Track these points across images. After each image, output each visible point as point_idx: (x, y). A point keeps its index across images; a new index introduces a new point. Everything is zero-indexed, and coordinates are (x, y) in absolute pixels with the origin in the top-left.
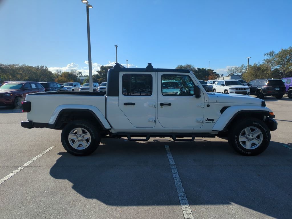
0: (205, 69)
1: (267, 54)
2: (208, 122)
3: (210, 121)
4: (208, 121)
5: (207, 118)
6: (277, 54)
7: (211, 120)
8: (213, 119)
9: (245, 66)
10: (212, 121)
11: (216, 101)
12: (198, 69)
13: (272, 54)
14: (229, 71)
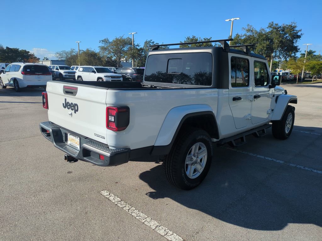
0: (18, 49)
1: (103, 41)
6: (112, 42)
9: (75, 50)
12: (7, 48)
13: (105, 41)
14: (58, 55)
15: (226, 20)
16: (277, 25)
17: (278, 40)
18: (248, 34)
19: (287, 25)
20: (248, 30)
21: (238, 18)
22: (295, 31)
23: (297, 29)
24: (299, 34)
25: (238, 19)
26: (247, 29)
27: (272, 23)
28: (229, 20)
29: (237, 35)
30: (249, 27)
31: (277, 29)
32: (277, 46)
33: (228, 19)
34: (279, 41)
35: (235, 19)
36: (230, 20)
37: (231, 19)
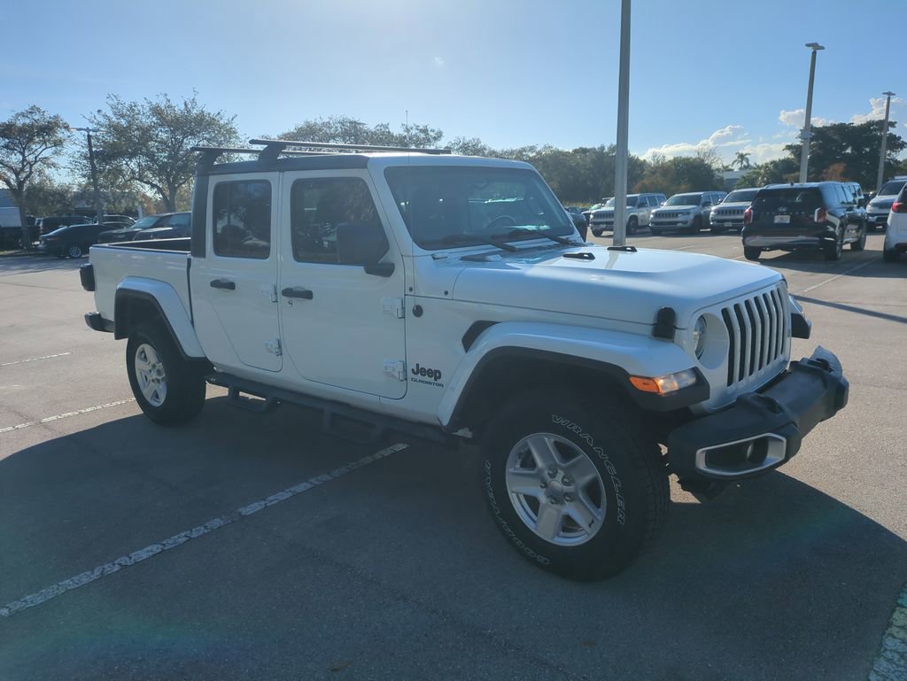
2: (422, 382)
3: (427, 378)
4: (419, 377)
5: (418, 365)
7: (430, 373)
8: (436, 371)
10: (432, 380)
11: (446, 293)
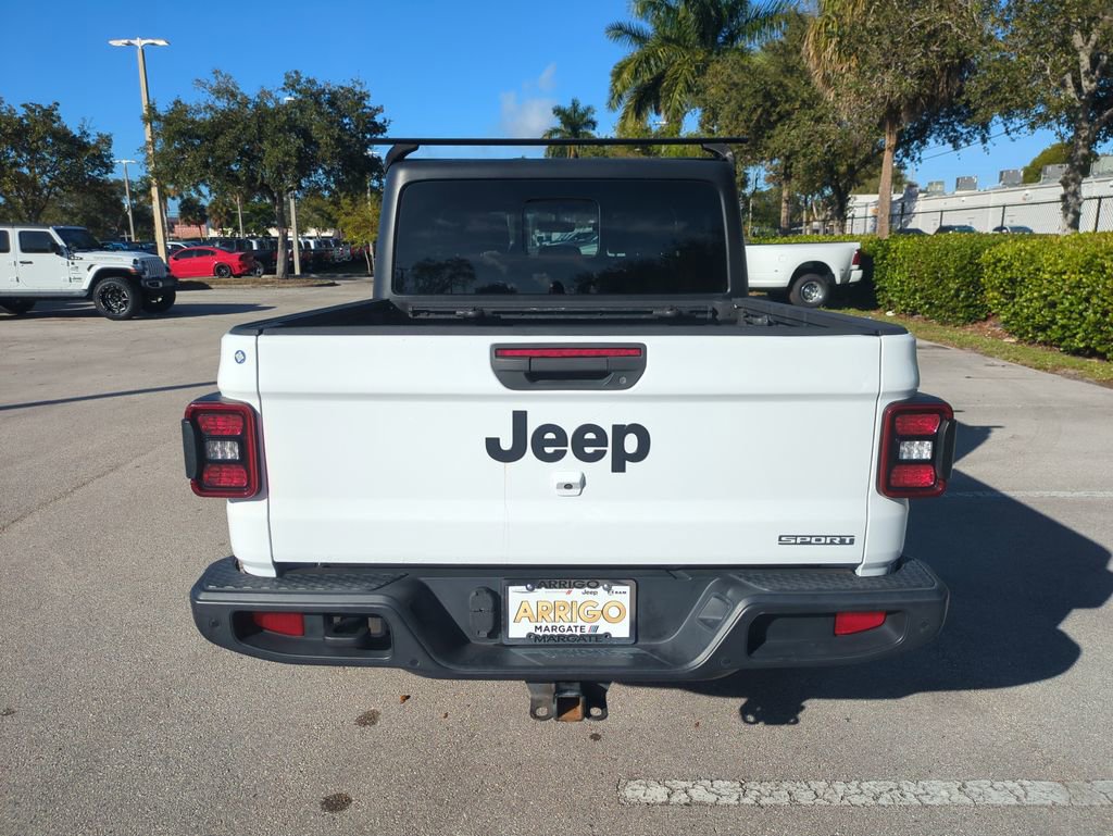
15: (114, 43)
16: (311, 82)
17: (329, 135)
18: (222, 104)
19: (342, 88)
20: (219, 92)
21: (159, 38)
22: (368, 110)
23: (372, 103)
24: (379, 119)
25: (162, 43)
26: (215, 85)
27: (294, 75)
28: (126, 41)
29: (178, 102)
30: (220, 78)
31: (316, 97)
32: (329, 154)
33: (119, 39)
34: (332, 137)
35: (151, 41)
36: (129, 44)
37: (132, 42)
